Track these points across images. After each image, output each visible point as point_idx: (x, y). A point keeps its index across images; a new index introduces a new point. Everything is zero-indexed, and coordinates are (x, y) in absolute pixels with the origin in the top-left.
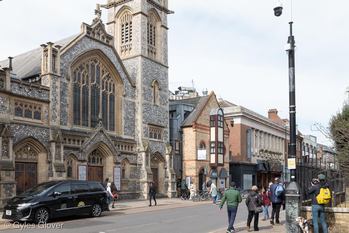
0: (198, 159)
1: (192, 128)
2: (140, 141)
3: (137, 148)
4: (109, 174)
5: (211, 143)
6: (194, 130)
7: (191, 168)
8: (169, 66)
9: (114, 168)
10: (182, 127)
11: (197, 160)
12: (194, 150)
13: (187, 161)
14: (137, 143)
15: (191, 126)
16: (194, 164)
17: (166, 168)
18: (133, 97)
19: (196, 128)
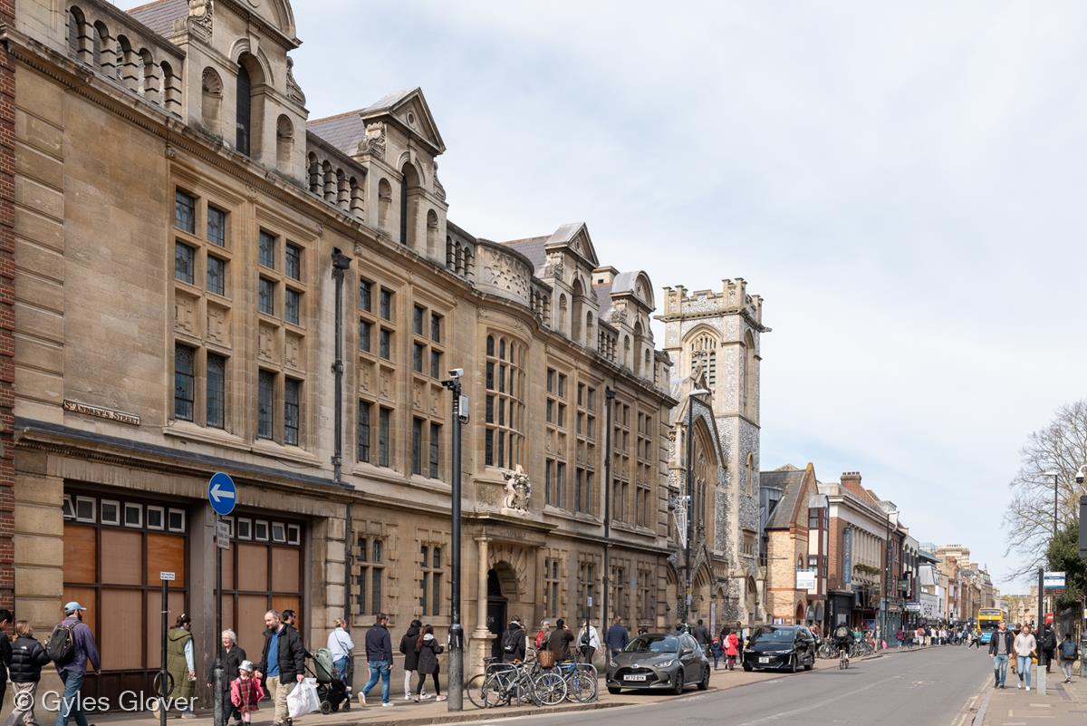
0: (798, 587)
1: (787, 533)
2: (736, 559)
3: (730, 570)
4: (704, 613)
5: (810, 557)
6: (793, 536)
7: (784, 604)
8: (761, 425)
9: (711, 603)
10: (768, 530)
11: (795, 589)
12: (792, 571)
13: (776, 589)
14: (729, 562)
15: (787, 529)
16: (790, 596)
17: (757, 604)
18: (725, 484)
19: (796, 532)
